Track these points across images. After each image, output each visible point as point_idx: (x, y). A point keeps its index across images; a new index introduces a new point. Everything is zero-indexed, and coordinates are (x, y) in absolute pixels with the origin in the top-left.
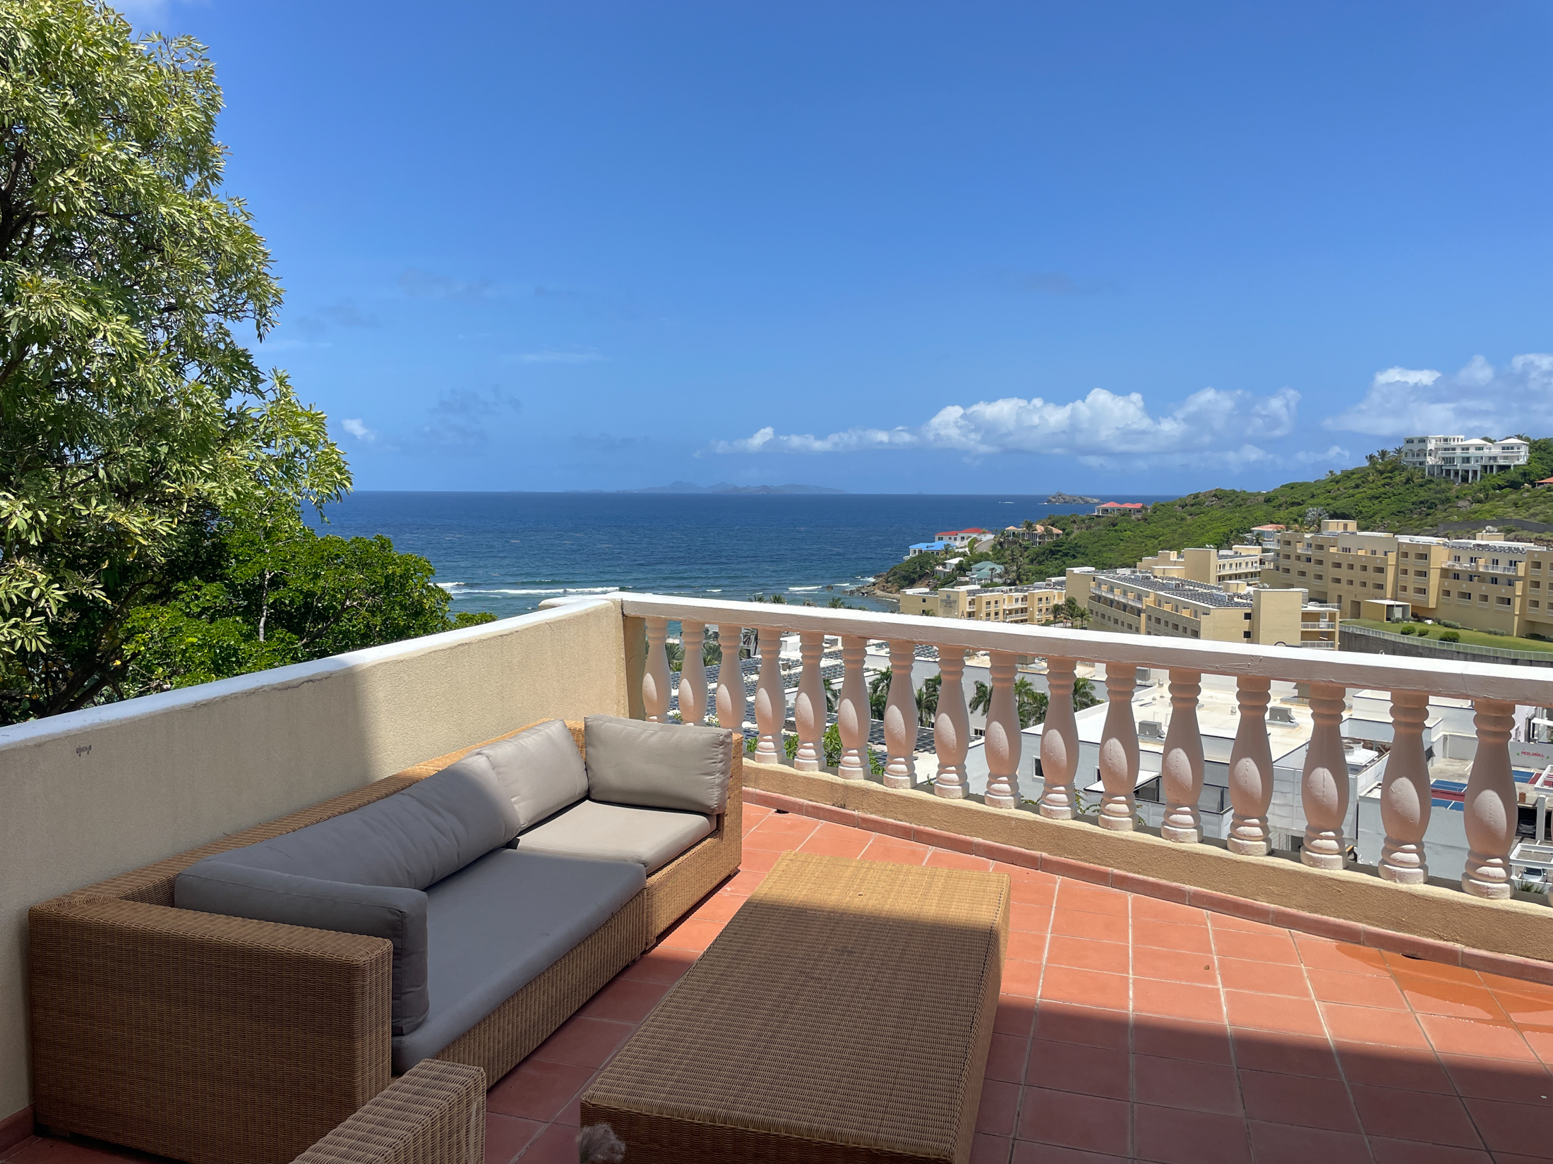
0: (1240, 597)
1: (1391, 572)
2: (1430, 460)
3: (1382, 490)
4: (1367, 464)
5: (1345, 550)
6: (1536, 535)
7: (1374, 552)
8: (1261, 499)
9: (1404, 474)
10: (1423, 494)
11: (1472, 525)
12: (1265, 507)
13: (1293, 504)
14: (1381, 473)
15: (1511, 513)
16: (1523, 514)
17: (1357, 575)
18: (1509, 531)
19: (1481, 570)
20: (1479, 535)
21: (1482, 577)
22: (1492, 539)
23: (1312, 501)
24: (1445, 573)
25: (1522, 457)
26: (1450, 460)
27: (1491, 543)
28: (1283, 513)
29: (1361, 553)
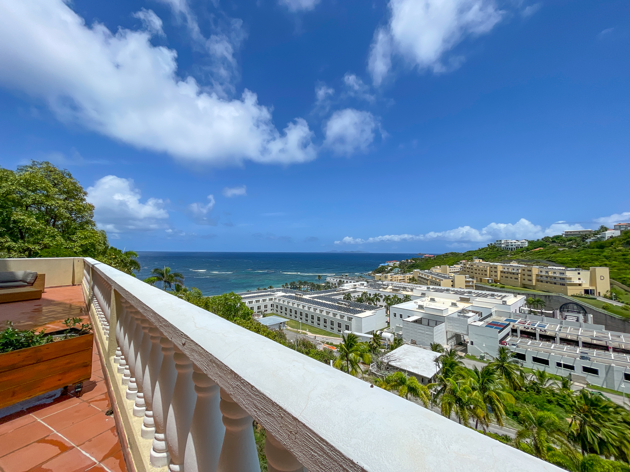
0: (451, 277)
1: (488, 271)
2: (503, 246)
3: (491, 252)
4: (488, 246)
5: (477, 266)
6: (526, 263)
7: (484, 267)
8: (462, 254)
9: (496, 249)
10: (501, 254)
11: (510, 261)
12: (463, 256)
13: (470, 256)
14: (491, 248)
15: (521, 258)
16: (523, 258)
17: (480, 272)
18: (519, 262)
19: (510, 271)
20: (511, 263)
21: (511, 273)
22: (514, 264)
23: (474, 255)
24: (501, 272)
25: (526, 245)
26: (507, 245)
27: (513, 265)
28: (467, 258)
29: (481, 267)
